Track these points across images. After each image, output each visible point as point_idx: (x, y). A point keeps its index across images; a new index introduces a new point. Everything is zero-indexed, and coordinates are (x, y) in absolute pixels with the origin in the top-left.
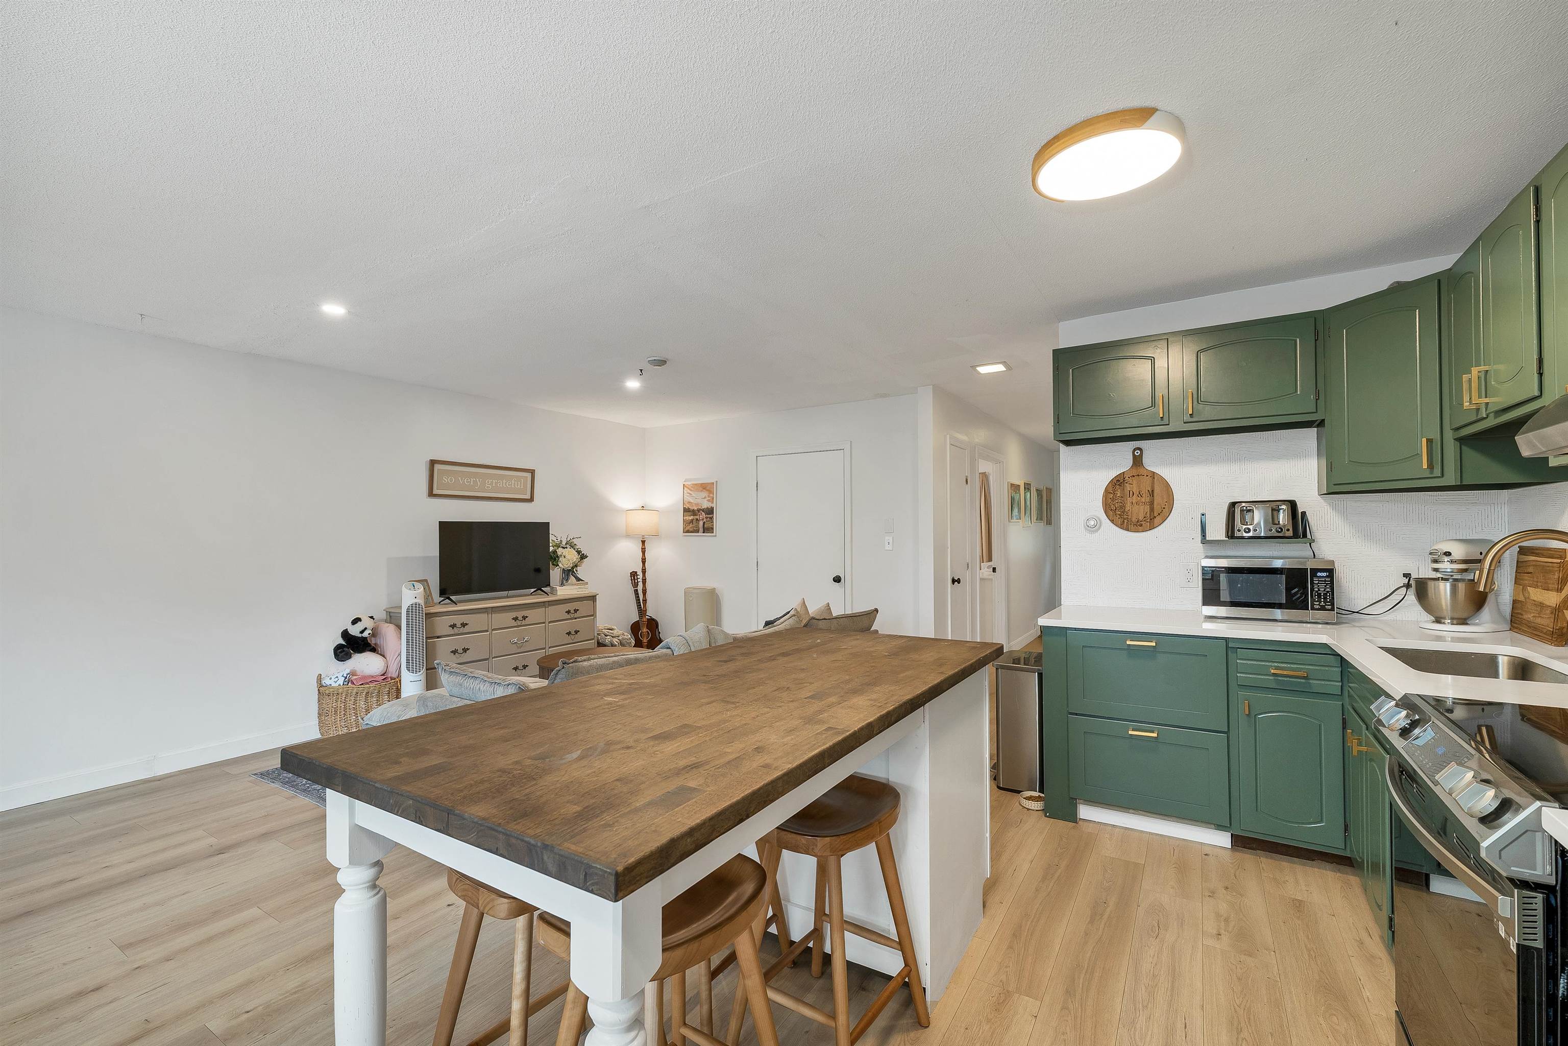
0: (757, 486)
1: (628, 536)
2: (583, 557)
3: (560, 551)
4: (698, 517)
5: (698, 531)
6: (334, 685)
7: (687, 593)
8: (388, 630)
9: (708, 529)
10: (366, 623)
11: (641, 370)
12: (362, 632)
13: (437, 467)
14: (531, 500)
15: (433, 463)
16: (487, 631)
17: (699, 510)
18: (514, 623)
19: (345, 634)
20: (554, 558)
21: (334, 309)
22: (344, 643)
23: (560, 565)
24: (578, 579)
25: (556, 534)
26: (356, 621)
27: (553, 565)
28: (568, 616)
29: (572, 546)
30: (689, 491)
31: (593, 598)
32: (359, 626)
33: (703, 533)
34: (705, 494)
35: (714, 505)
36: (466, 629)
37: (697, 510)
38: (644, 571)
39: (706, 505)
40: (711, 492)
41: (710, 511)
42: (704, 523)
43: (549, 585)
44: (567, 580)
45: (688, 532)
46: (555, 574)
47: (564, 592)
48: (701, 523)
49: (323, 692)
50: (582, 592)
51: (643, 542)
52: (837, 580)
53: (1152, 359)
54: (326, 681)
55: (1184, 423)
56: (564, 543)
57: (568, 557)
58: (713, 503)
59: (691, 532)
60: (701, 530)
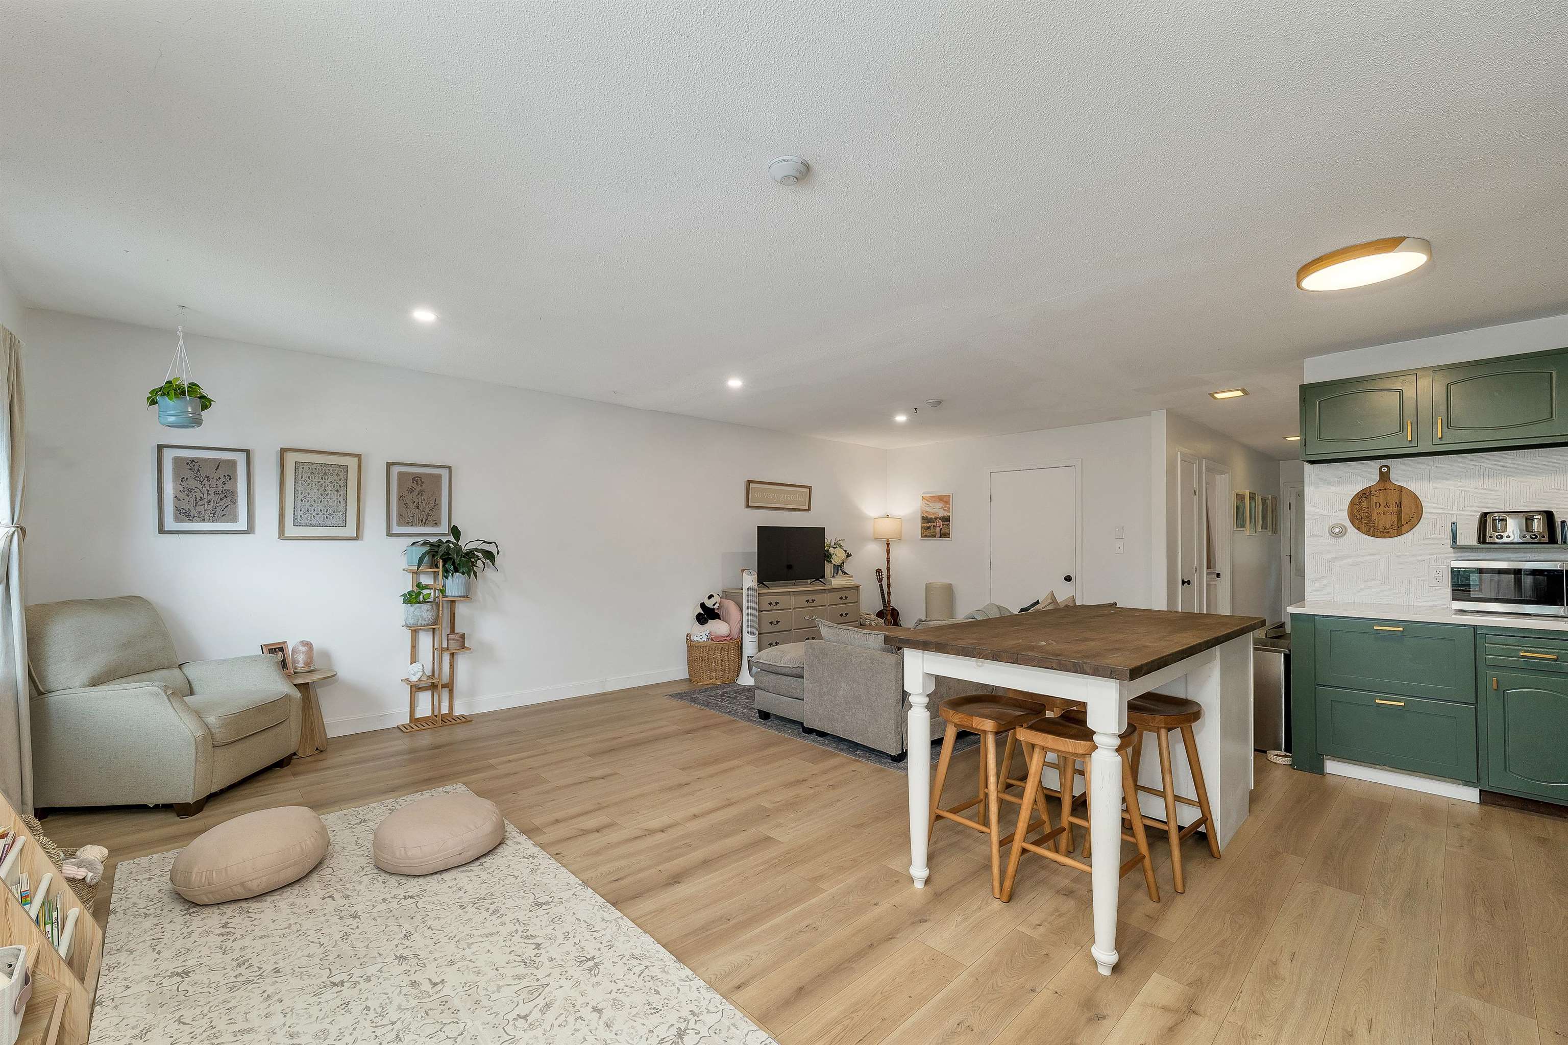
0: (991, 498)
1: (875, 539)
2: (848, 555)
3: (831, 550)
4: (935, 524)
5: (935, 537)
6: (700, 640)
7: (928, 588)
8: (731, 606)
9: (945, 535)
10: (716, 599)
11: (916, 409)
12: (714, 605)
13: (752, 485)
14: (809, 509)
15: (749, 482)
16: (790, 609)
17: (936, 518)
18: (806, 604)
19: (703, 605)
20: (827, 556)
21: (735, 383)
22: (702, 612)
23: (833, 561)
24: (845, 573)
25: (829, 539)
26: (710, 597)
27: (827, 561)
28: (841, 602)
29: (841, 547)
30: (927, 502)
31: (857, 588)
32: (713, 600)
33: (940, 537)
34: (941, 505)
35: (950, 514)
36: (778, 607)
37: (935, 518)
38: (888, 569)
39: (942, 513)
40: (947, 502)
41: (946, 519)
42: (941, 529)
43: (824, 577)
44: (837, 574)
45: (926, 536)
46: (829, 569)
47: (837, 582)
48: (938, 529)
49: (692, 646)
50: (849, 584)
51: (888, 544)
52: (1068, 579)
53: (1400, 392)
54: (694, 638)
55: (1433, 445)
56: (833, 544)
57: (838, 556)
58: (949, 512)
59: (929, 537)
60: (938, 535)
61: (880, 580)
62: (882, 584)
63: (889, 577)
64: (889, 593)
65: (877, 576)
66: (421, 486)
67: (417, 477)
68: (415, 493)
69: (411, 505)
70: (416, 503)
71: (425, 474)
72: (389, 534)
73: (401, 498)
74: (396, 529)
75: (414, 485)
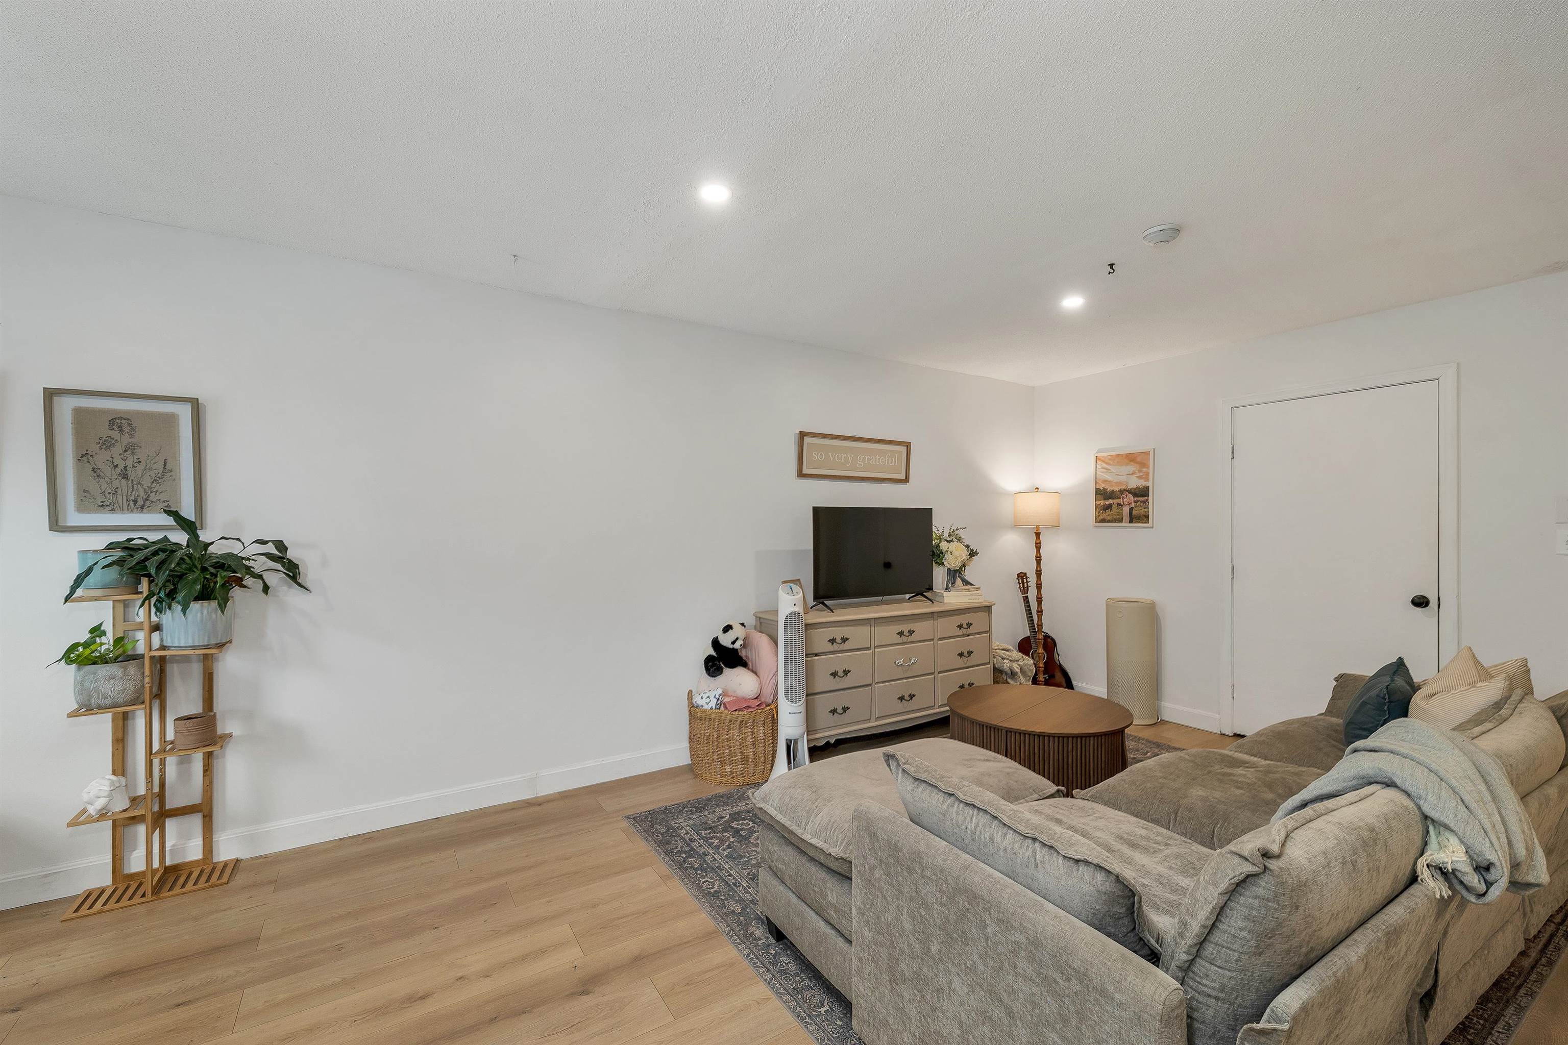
0: (1233, 452)
1: (1016, 526)
2: (973, 554)
3: (944, 546)
4: (1120, 501)
5: (1120, 521)
6: (706, 707)
7: (1112, 607)
8: (762, 641)
9: (1139, 517)
10: (738, 632)
11: (1111, 265)
12: (733, 643)
13: (807, 440)
14: (906, 480)
15: (802, 435)
16: (868, 649)
17: (1122, 492)
18: (898, 639)
19: (716, 643)
20: (937, 556)
22: (714, 654)
23: (946, 563)
24: (967, 583)
25: (940, 525)
26: (728, 628)
27: (937, 563)
28: (960, 632)
29: (959, 539)
30: (1104, 465)
31: (988, 609)
32: (731, 635)
33: (1130, 523)
34: (1131, 468)
35: (1150, 484)
36: (847, 646)
37: (1120, 491)
38: (1039, 573)
39: (1135, 483)
40: (1143, 465)
41: (1142, 493)
42: (1131, 510)
43: (932, 589)
44: (953, 583)
45: (1103, 521)
46: (939, 575)
47: (954, 598)
48: (1126, 510)
49: (695, 714)
50: (975, 601)
51: (1038, 535)
52: (1420, 602)
54: (698, 700)
56: (946, 535)
57: (955, 554)
58: (1148, 480)
59: (1109, 521)
60: (1126, 517)
61: (1025, 590)
62: (1027, 597)
63: (1039, 586)
64: (1040, 612)
65: (1019, 584)
66: (131, 436)
67: (121, 418)
68: (117, 450)
69: (107, 470)
70: (121, 466)
71: (138, 413)
72: (56, 524)
73: (83, 457)
74: (74, 518)
75: (115, 434)
